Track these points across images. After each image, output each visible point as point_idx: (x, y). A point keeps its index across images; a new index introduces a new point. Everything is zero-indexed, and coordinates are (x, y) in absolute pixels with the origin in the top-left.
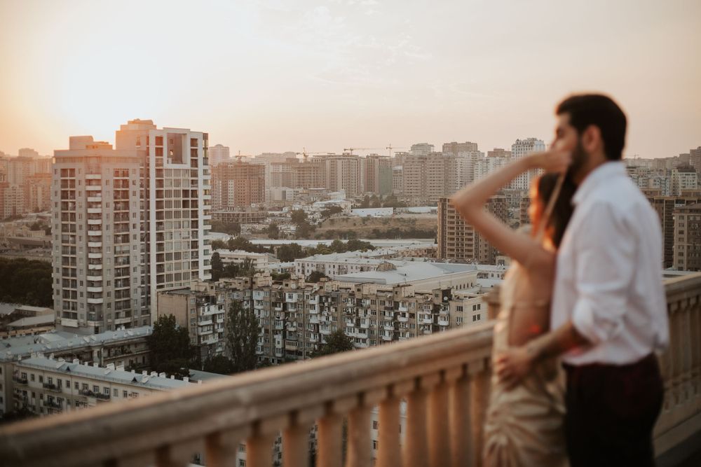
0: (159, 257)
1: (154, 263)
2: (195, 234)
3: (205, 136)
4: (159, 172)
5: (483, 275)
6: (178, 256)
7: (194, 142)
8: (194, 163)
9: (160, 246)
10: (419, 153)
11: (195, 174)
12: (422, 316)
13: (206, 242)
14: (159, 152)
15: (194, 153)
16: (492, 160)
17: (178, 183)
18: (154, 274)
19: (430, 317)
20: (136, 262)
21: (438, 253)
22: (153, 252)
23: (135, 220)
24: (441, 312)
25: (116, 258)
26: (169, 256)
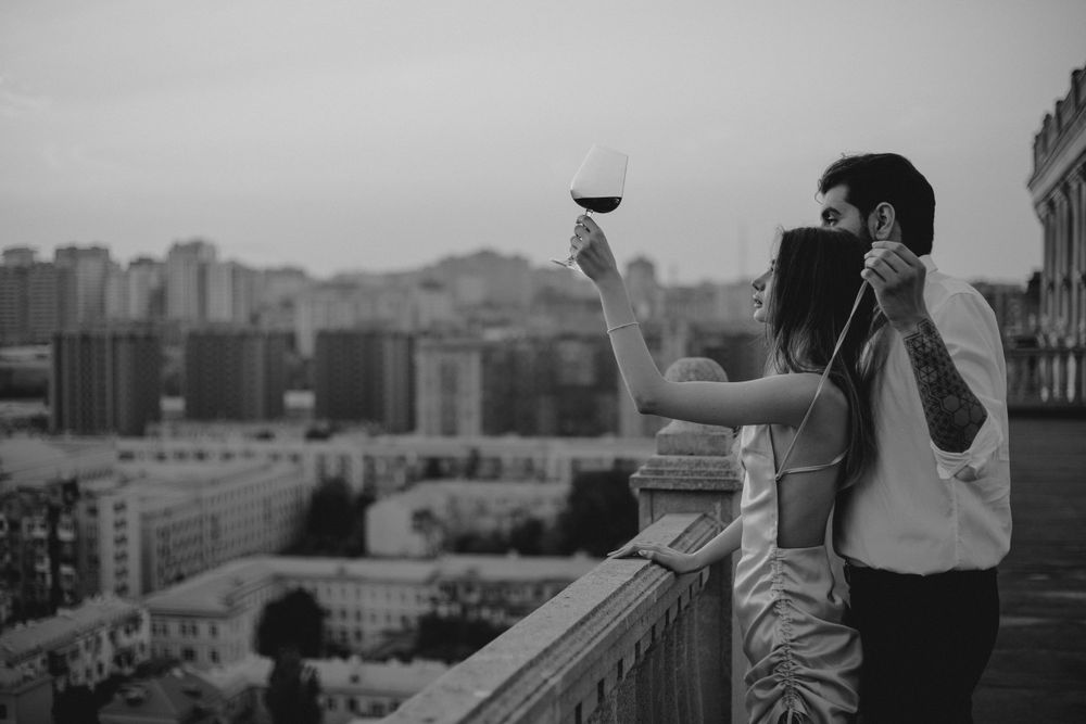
5: (126, 456)
10: (15, 261)
12: (31, 527)
16: (135, 274)
19: (43, 526)
21: (52, 424)
24: (65, 519)
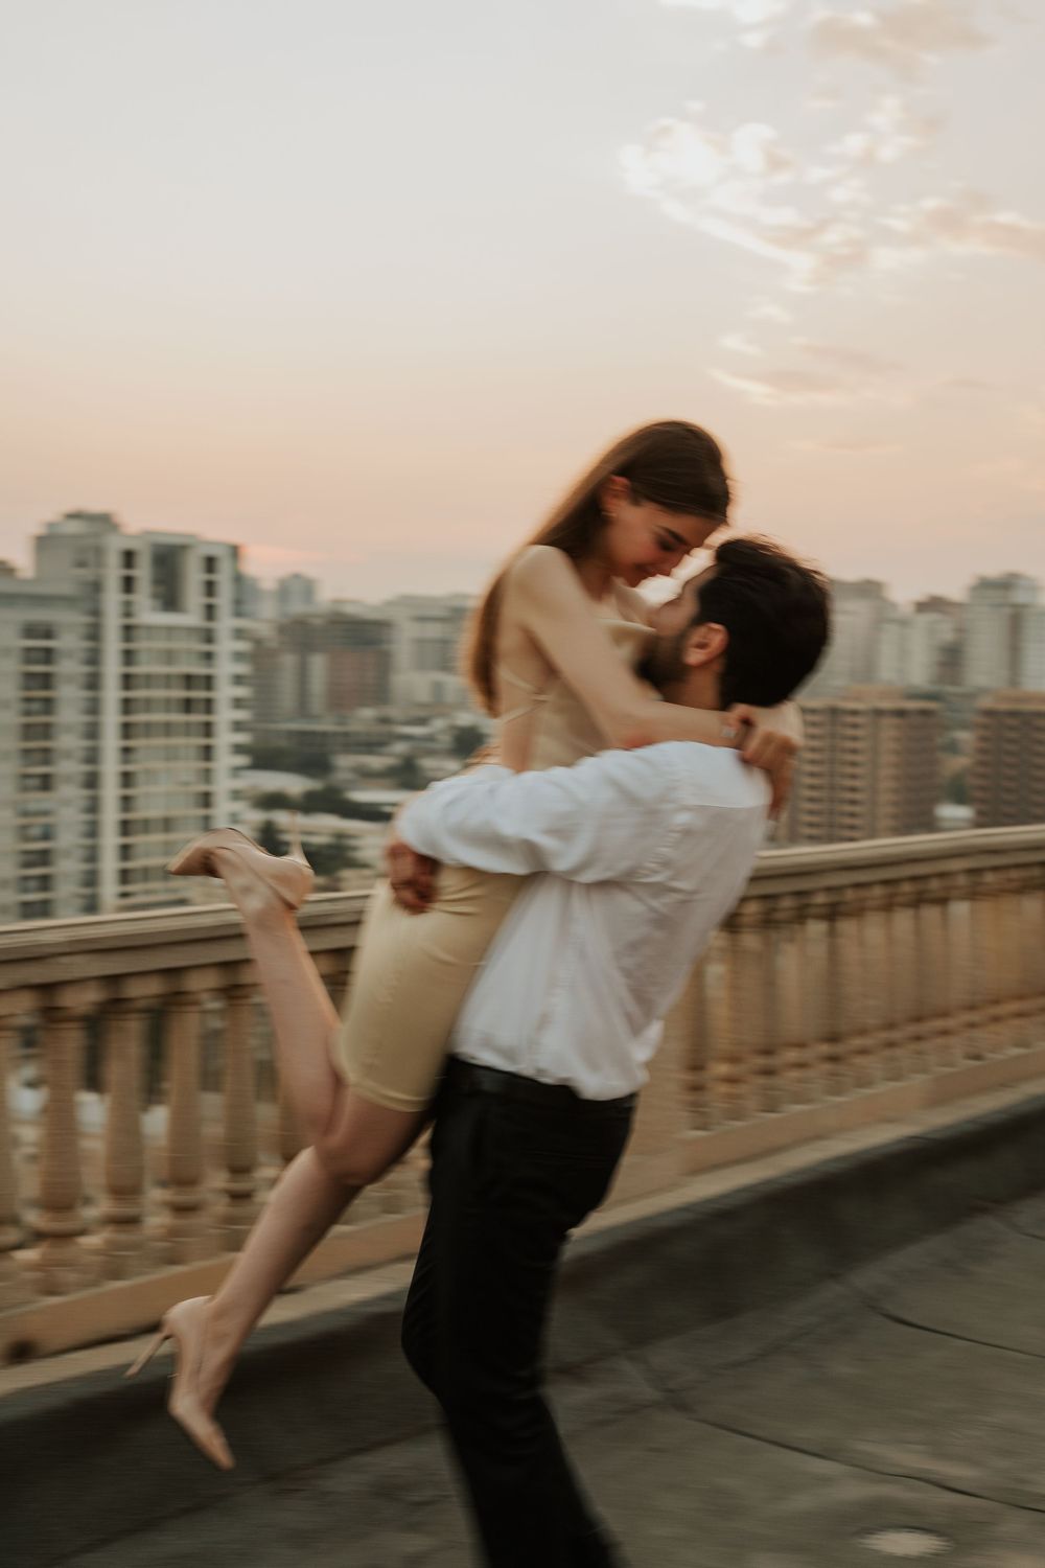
0: (126, 827)
1: (110, 840)
2: (207, 775)
3: (235, 551)
4: (128, 631)
6: (167, 824)
7: (210, 564)
8: (210, 611)
9: (127, 802)
11: (209, 637)
13: (236, 795)
14: (128, 584)
15: (210, 588)
16: (925, 619)
17: (169, 657)
18: (110, 865)
20: (68, 838)
22: (111, 815)
23: (68, 741)
25: (24, 827)
26: (146, 826)
